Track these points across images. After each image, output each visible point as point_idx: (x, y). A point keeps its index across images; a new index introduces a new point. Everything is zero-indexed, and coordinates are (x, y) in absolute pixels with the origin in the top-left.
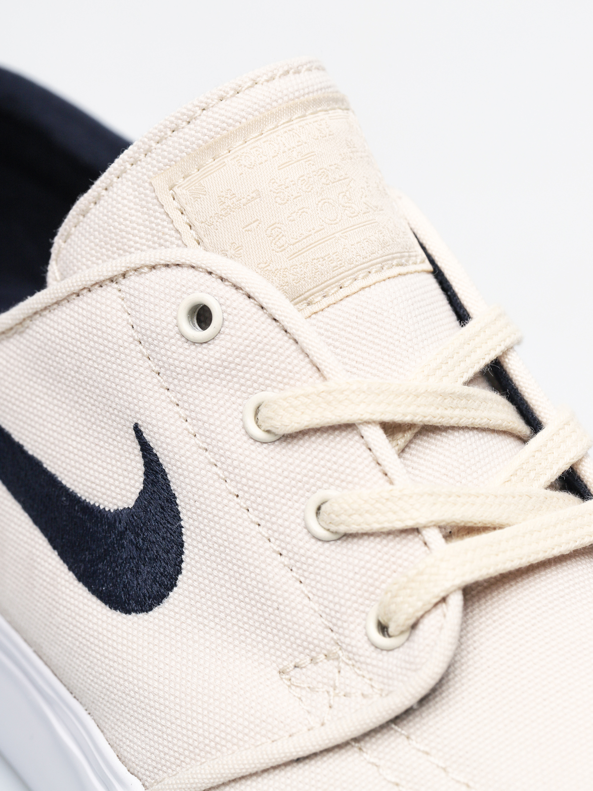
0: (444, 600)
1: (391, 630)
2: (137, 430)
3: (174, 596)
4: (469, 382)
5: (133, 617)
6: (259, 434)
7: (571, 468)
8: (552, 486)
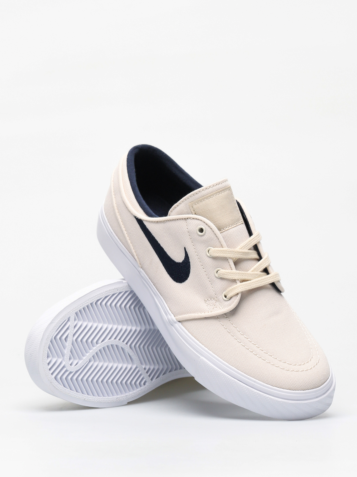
0: (238, 294)
1: (227, 297)
2: (185, 248)
3: (187, 281)
4: (249, 249)
5: (178, 284)
6: (208, 255)
7: (266, 268)
8: (262, 272)
